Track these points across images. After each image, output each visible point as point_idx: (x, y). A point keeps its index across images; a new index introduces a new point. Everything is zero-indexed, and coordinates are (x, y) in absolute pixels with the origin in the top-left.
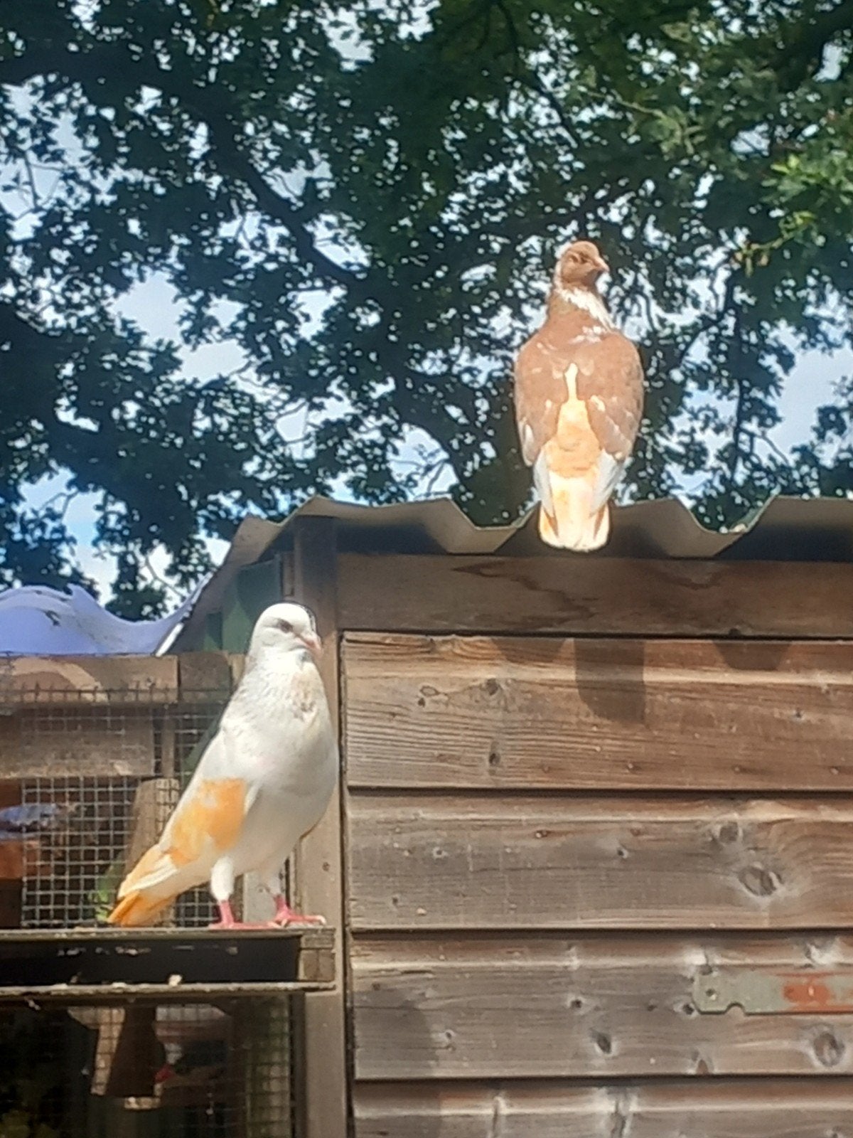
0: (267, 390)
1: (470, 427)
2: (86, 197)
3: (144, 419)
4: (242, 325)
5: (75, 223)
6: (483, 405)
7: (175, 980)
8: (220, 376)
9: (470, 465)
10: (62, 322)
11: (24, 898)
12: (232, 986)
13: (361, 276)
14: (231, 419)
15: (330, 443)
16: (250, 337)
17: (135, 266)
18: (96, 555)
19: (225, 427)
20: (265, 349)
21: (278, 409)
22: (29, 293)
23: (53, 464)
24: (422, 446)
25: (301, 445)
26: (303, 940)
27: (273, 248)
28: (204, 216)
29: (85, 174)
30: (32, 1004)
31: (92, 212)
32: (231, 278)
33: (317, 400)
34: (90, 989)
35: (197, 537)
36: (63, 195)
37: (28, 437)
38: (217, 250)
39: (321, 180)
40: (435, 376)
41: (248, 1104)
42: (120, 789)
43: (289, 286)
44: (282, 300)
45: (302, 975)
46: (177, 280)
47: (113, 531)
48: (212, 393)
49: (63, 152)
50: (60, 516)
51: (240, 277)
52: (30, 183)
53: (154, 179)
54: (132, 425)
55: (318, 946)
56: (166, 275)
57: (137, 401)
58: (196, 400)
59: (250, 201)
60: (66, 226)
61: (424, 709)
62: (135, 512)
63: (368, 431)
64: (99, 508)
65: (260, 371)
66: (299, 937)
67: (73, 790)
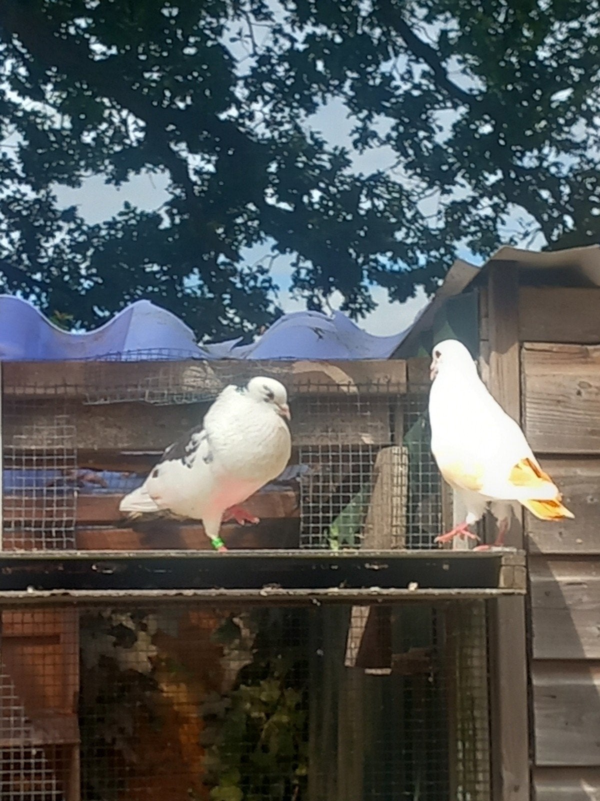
0: (412, 181)
1: (557, 205)
2: (287, 45)
3: (325, 202)
4: (394, 134)
5: (279, 64)
6: (566, 190)
7: (413, 586)
8: (378, 171)
9: (556, 232)
10: (268, 135)
11: (302, 529)
12: (454, 591)
13: (479, 98)
14: (385, 202)
15: (456, 217)
16: (399, 144)
17: (320, 94)
18: (292, 298)
19: (381, 207)
20: (411, 152)
21: (419, 194)
22: (247, 114)
23: (262, 234)
24: (521, 219)
25: (435, 219)
26: (503, 559)
27: (417, 79)
28: (370, 57)
29: (287, 29)
30: (315, 601)
31: (291, 56)
32: (388, 101)
33: (447, 187)
34: (355, 591)
35: (362, 284)
36: (270, 44)
37: (245, 216)
38: (378, 81)
39: (452, 30)
40: (531, 169)
41: (458, 674)
42: (367, 454)
43: (428, 106)
44: (424, 117)
45: (502, 584)
46: (349, 103)
47: (304, 280)
48: (372, 183)
49: (272, 13)
50: (267, 271)
51: (393, 100)
52: (251, 36)
53: (334, 32)
54: (317, 206)
55: (513, 563)
56: (342, 99)
57: (320, 189)
58: (362, 188)
59: (401, 47)
60: (273, 65)
61: (581, 398)
62: (319, 268)
63: (483, 208)
64: (293, 265)
65: (407, 167)
66: (501, 557)
67: (334, 454)
